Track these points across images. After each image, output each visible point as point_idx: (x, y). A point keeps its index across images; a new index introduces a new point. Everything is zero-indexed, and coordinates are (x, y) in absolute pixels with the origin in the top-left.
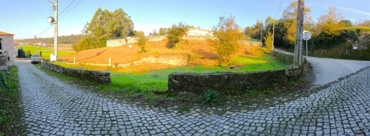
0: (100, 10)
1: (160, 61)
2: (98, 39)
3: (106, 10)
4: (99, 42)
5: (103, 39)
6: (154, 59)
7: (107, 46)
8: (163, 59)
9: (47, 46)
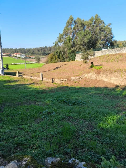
0: (72, 19)
1: (101, 78)
2: (68, 52)
3: (78, 18)
4: (69, 55)
5: (73, 52)
6: (95, 75)
7: (76, 60)
8: (104, 76)
9: (27, 58)
